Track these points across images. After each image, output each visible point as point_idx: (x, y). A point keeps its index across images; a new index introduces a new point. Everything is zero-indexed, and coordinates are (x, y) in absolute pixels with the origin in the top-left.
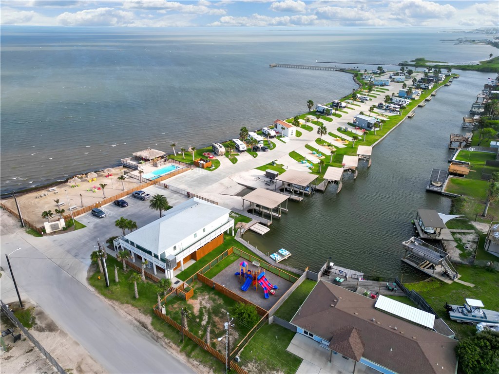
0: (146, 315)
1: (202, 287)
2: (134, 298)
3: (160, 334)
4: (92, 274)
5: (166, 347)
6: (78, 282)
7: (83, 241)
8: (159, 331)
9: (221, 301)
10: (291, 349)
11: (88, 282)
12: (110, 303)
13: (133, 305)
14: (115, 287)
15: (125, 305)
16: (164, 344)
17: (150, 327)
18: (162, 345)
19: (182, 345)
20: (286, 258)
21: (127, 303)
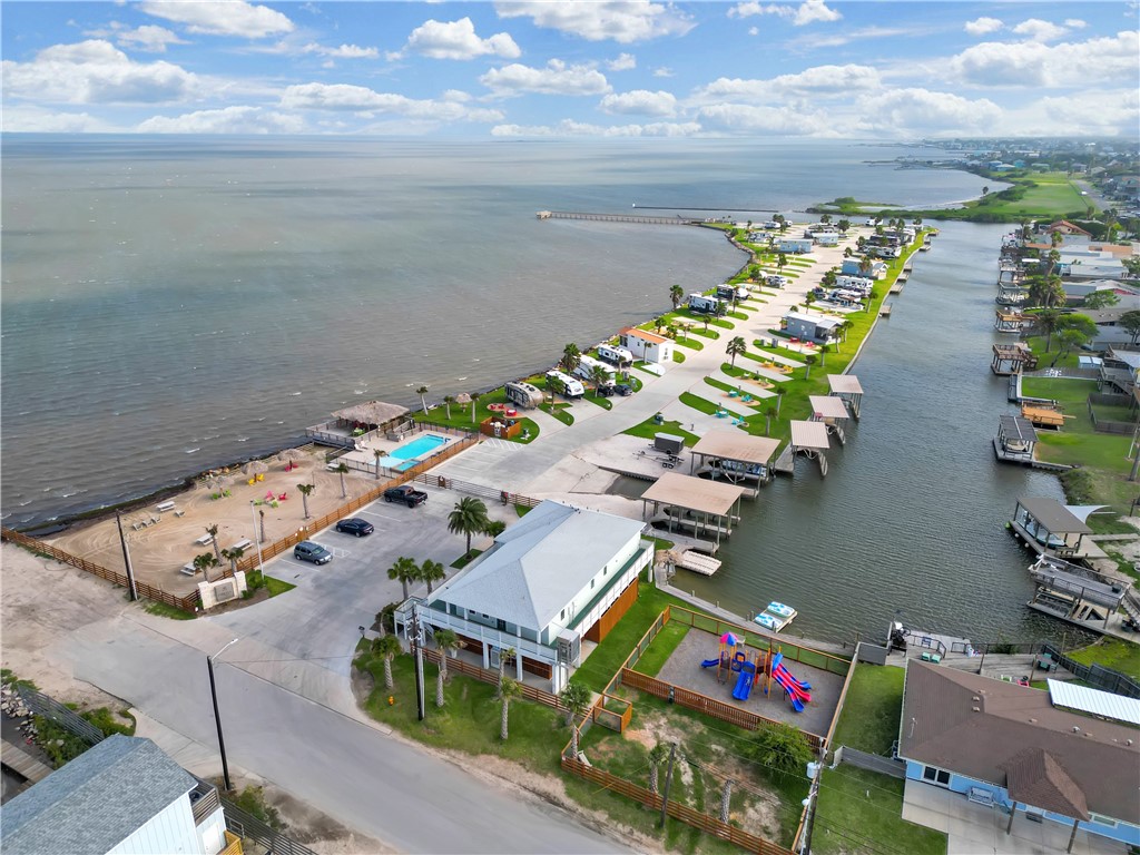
0: (545, 775)
1: (641, 700)
2: (498, 738)
3: (601, 816)
4: (366, 693)
5: (627, 842)
6: (341, 716)
7: (305, 620)
8: (594, 808)
9: (699, 728)
10: (910, 814)
11: (367, 714)
12: (443, 755)
13: (502, 756)
14: (440, 719)
15: (483, 758)
16: (618, 836)
17: (569, 802)
18: (617, 841)
19: (664, 834)
20: (789, 621)
21: (485, 752)
